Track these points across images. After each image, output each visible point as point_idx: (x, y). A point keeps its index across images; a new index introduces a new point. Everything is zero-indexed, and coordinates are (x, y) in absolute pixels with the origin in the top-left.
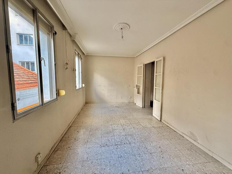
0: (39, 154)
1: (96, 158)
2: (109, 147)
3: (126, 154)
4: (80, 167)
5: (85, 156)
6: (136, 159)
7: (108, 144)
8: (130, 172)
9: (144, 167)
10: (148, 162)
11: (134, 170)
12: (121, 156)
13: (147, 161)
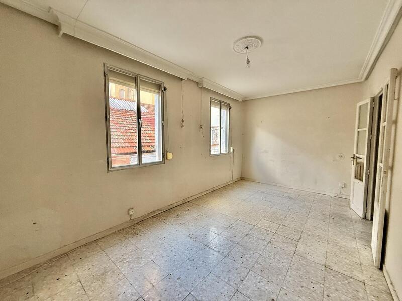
0: (132, 209)
1: (169, 243)
2: (196, 242)
3: (201, 262)
4: (151, 240)
5: (165, 234)
6: (204, 278)
7: (199, 237)
8: (178, 281)
9: (201, 293)
10: (213, 295)
11: (185, 284)
12: (194, 260)
13: (214, 293)
